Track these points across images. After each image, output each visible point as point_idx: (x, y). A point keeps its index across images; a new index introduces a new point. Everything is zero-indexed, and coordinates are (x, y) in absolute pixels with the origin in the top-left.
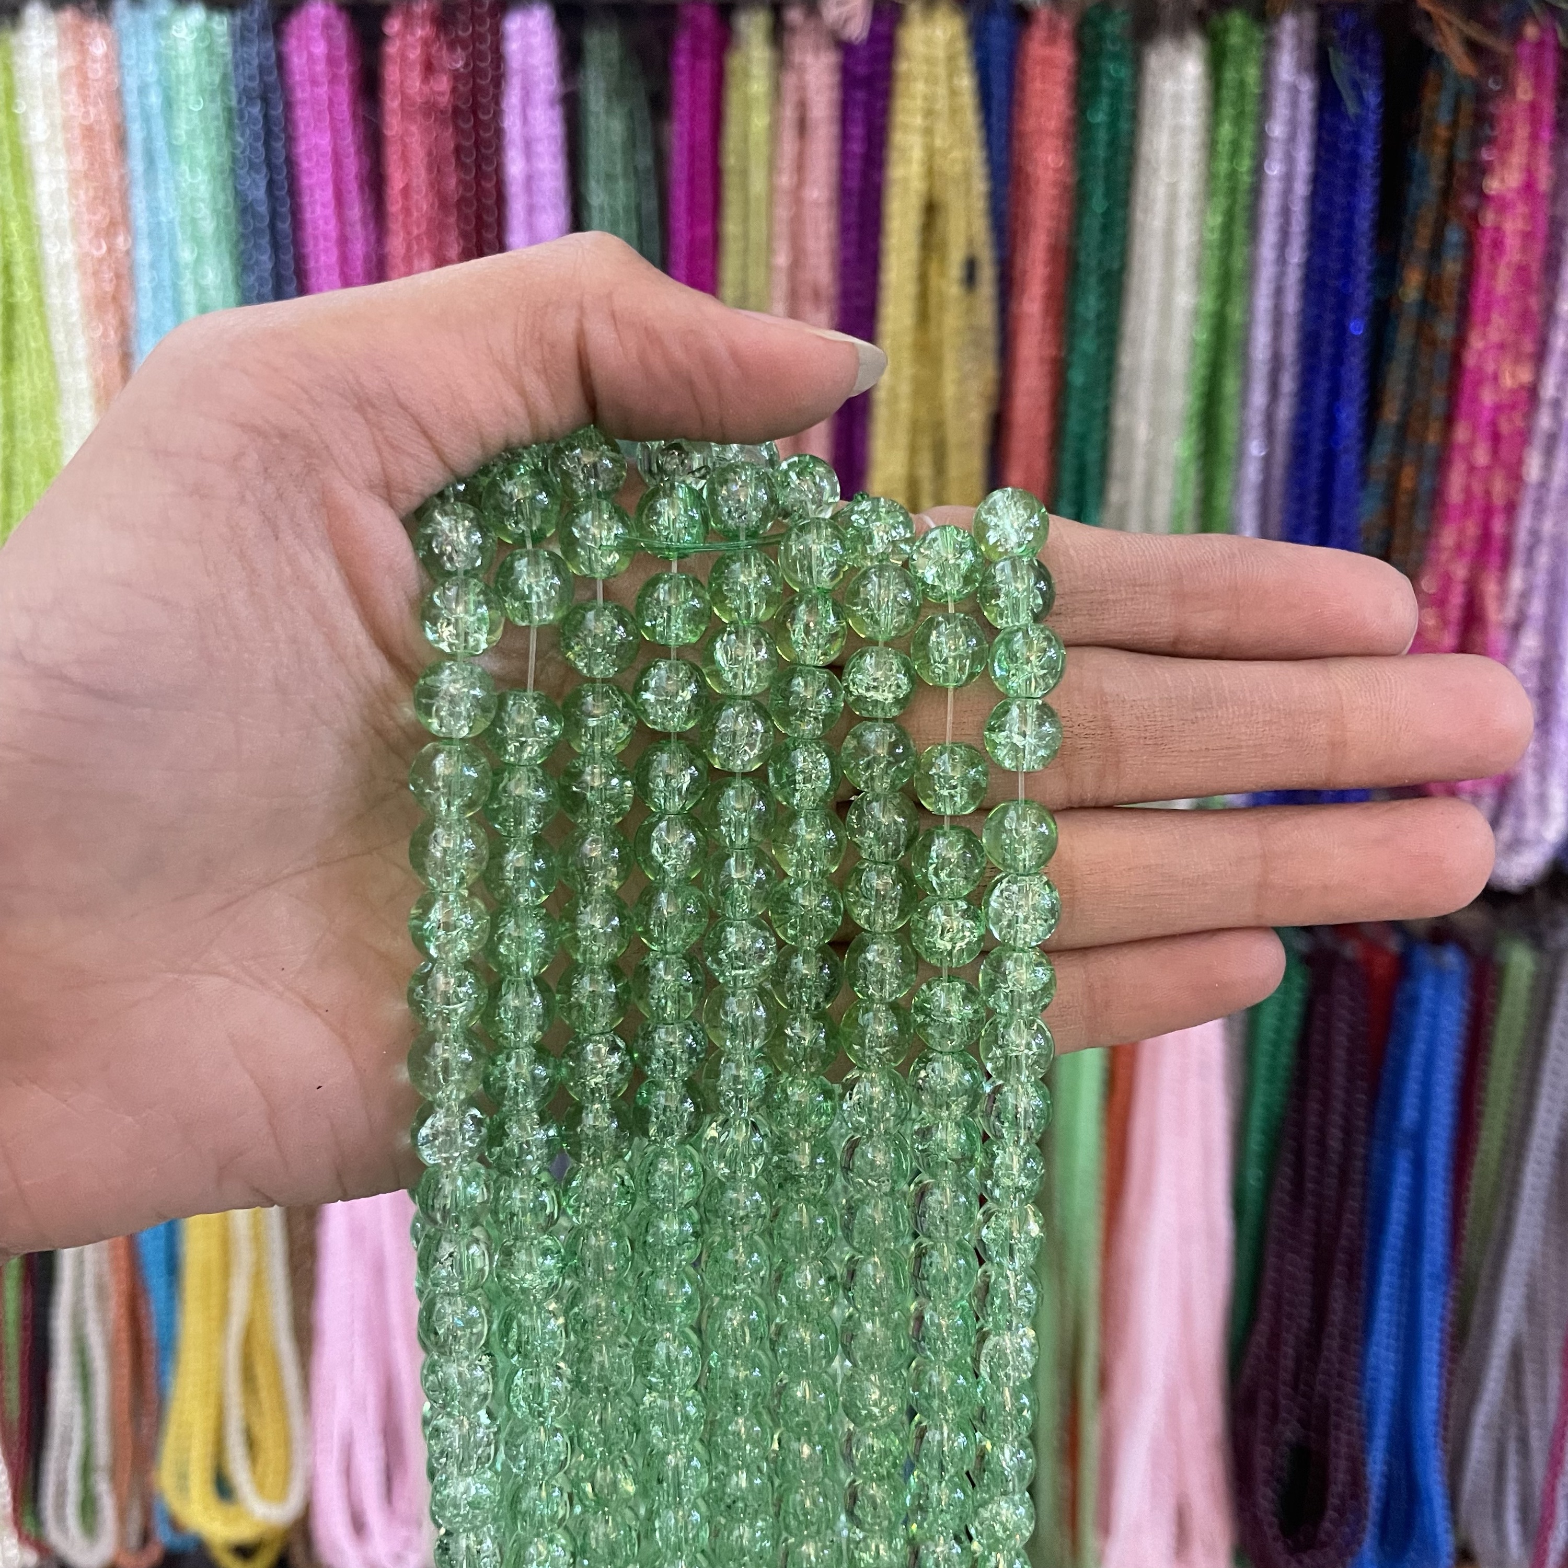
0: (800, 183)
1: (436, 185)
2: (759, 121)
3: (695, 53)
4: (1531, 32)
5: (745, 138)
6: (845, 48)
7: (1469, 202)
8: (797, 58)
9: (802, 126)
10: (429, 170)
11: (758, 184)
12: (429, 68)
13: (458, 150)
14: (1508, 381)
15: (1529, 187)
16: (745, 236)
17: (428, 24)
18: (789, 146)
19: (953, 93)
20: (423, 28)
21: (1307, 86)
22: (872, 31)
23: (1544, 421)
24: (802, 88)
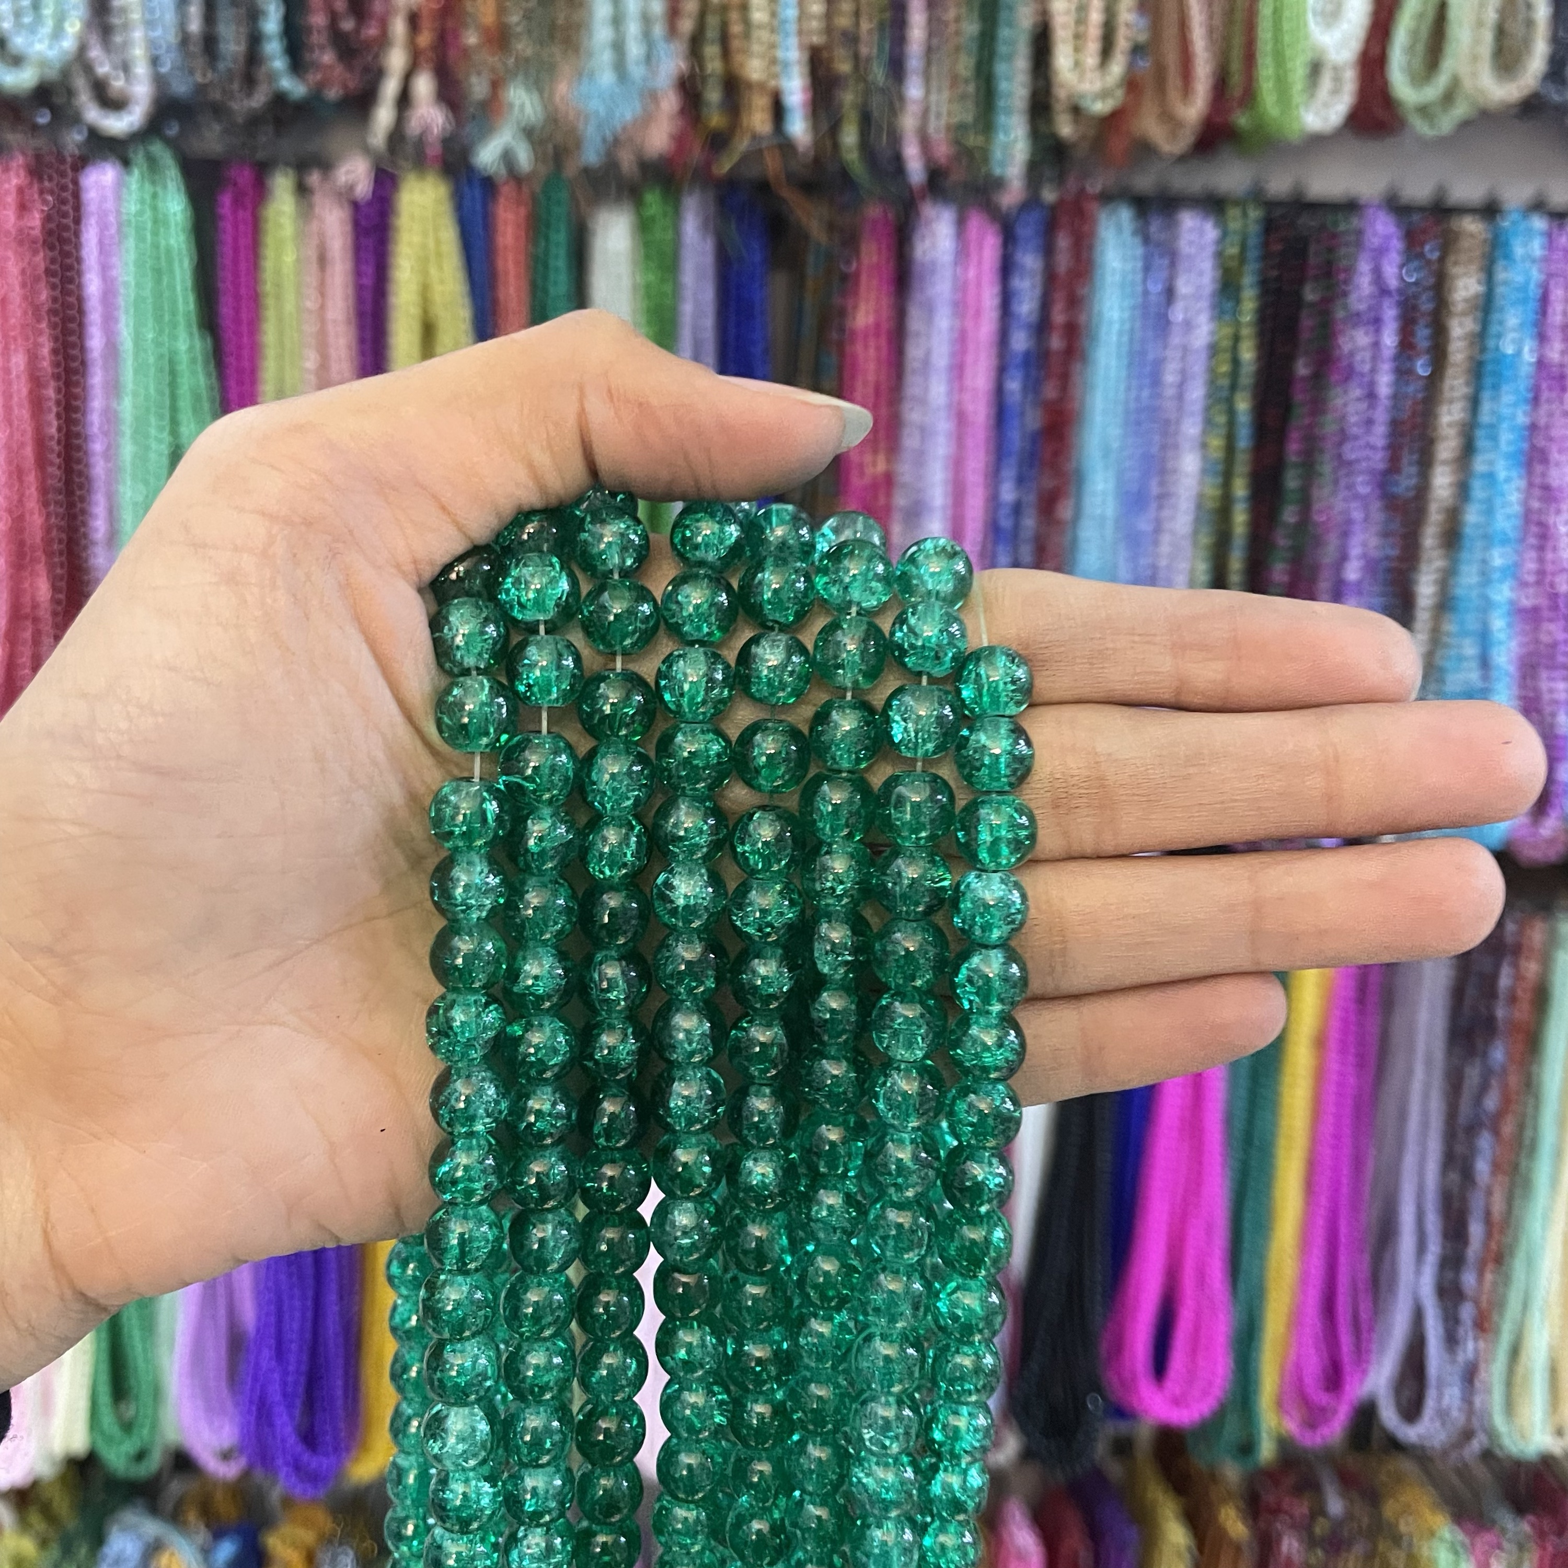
0: (322, 307)
1: (30, 298)
2: (289, 258)
3: (237, 202)
4: (874, 211)
5: (278, 272)
6: (355, 206)
7: (834, 336)
8: (317, 210)
9: (323, 260)
10: (24, 285)
11: (289, 305)
12: (23, 208)
13: (48, 272)
14: (869, 471)
15: (877, 325)
16: (281, 343)
17: (22, 173)
18: (312, 279)
19: (438, 242)
20: (18, 176)
21: (709, 246)
22: (374, 192)
23: (900, 500)
24: (322, 236)
